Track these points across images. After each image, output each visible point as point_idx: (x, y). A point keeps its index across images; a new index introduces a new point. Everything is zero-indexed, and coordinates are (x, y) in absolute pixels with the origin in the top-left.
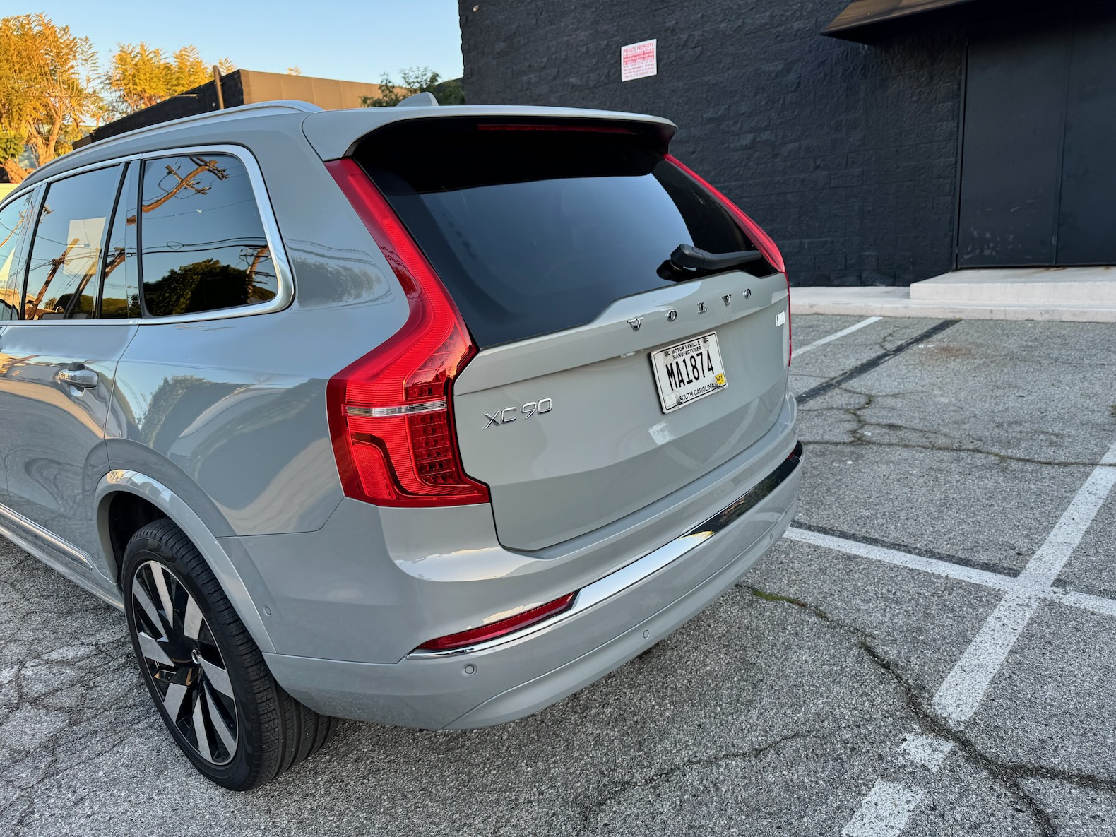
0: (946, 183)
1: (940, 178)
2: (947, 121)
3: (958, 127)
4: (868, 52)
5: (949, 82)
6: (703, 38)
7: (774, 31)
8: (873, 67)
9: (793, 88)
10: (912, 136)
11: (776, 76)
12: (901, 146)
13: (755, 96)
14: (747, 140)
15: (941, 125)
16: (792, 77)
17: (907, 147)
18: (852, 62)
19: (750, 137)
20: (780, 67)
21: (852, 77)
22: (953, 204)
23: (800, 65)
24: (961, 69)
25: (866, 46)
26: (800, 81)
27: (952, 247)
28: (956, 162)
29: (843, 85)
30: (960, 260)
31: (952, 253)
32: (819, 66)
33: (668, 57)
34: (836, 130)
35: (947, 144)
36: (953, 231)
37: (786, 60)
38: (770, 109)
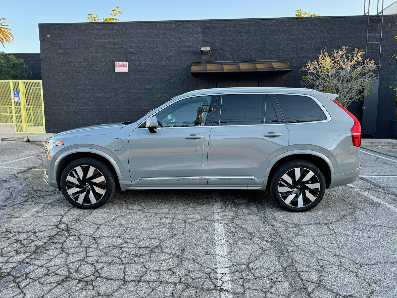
6: (144, 65)
7: (167, 68)
8: (194, 82)
9: (173, 84)
13: (162, 84)
14: (159, 96)
18: (189, 79)
19: (160, 95)
20: (169, 78)
21: (189, 83)
26: (175, 82)
29: (187, 85)
33: (132, 68)
37: (170, 76)
38: (166, 88)
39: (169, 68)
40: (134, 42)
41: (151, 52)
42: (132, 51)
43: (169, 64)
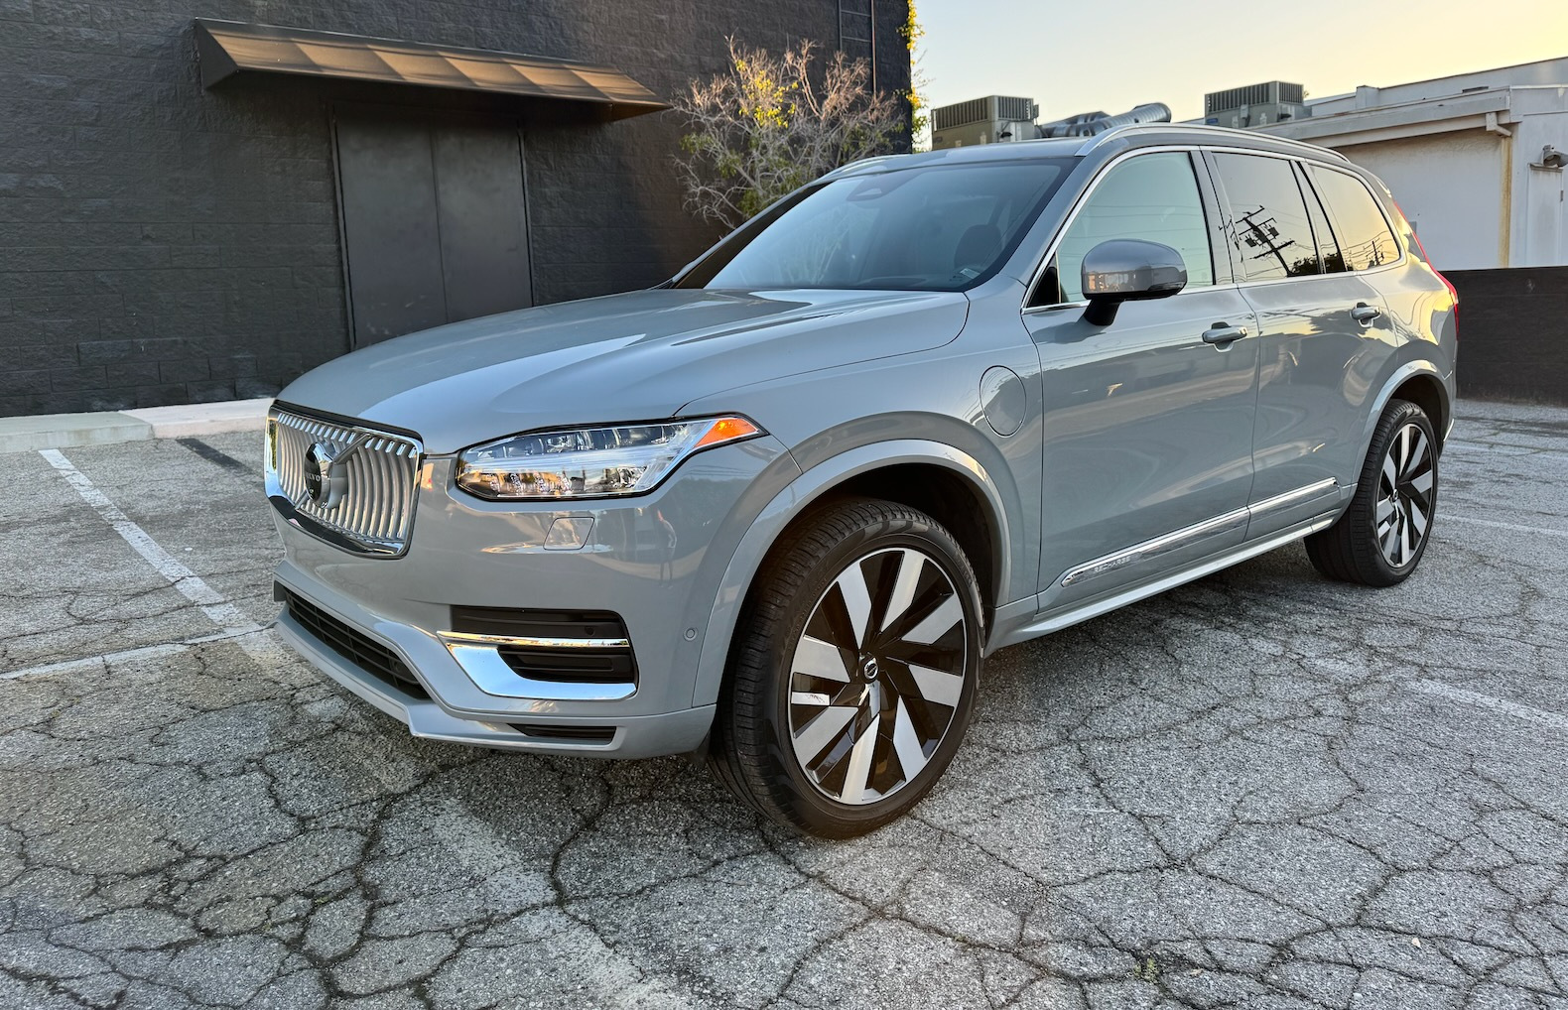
1: (322, 266)
2: (323, 201)
3: (336, 208)
4: (206, 99)
8: (216, 120)
11: (55, 96)
12: (269, 223)
13: (14, 117)
15: (315, 206)
16: (85, 103)
17: (277, 225)
19: (12, 178)
21: (188, 125)
22: (342, 296)
23: (97, 89)
24: (330, 146)
26: (100, 112)
29: (175, 133)
32: (131, 99)
34: (171, 190)
35: (324, 228)
37: (70, 77)
38: (47, 142)
39: (58, 30)
43: (58, 12)
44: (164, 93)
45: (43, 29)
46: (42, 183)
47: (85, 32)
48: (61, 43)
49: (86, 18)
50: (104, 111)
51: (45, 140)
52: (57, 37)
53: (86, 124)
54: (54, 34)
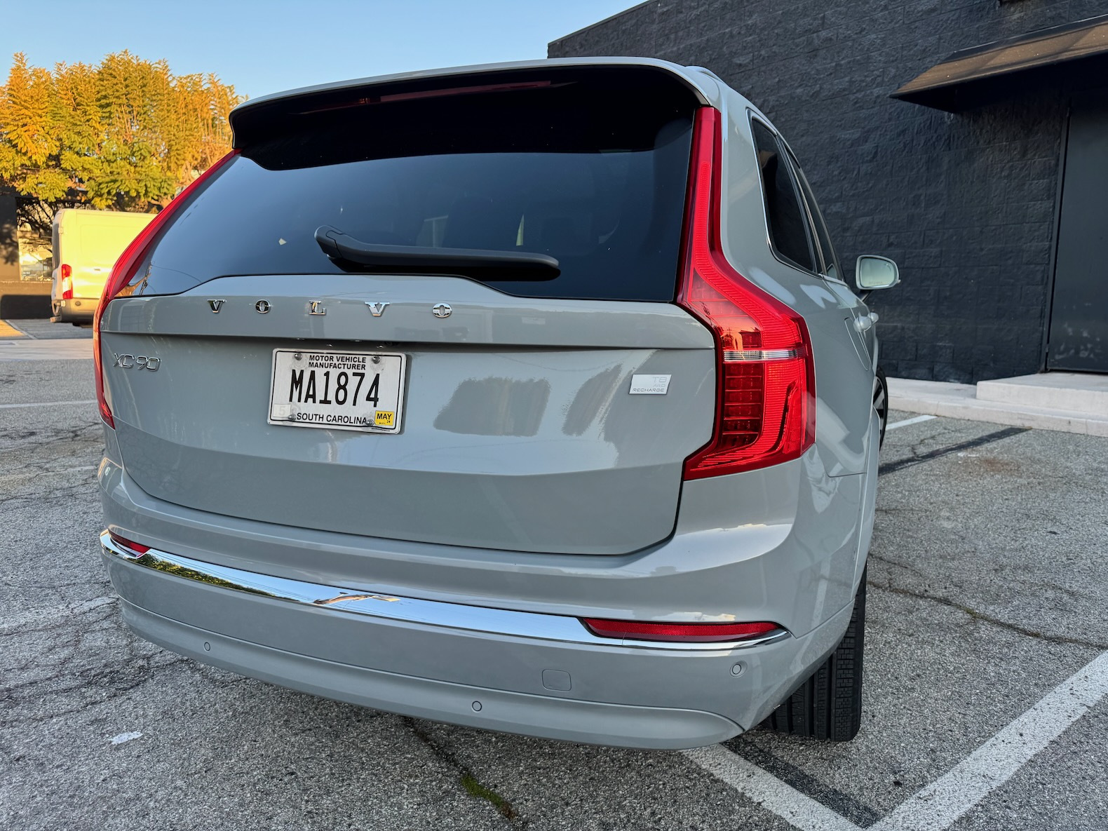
0: (1038, 271)
1: (1031, 264)
2: (1042, 200)
3: (1054, 207)
4: (954, 122)
5: (1046, 156)
6: (778, 103)
8: (958, 138)
9: (869, 158)
10: (1000, 215)
11: (852, 145)
12: (987, 226)
13: (828, 165)
15: (1035, 205)
16: (868, 146)
17: (993, 228)
18: (936, 132)
20: (857, 136)
21: (935, 148)
22: (1045, 295)
23: (879, 133)
24: (1060, 143)
25: (952, 115)
26: (877, 151)
27: (1041, 344)
28: (1050, 248)
29: (925, 156)
30: (1050, 360)
31: (1041, 352)
32: (899, 135)
34: (914, 204)
35: (1040, 226)
36: (1043, 326)
37: (863, 128)
38: (843, 180)
39: (860, 95)
40: (751, 30)
41: (801, 51)
42: (745, 62)
43: (863, 81)
44: (922, 125)
45: (852, 97)
46: (834, 210)
47: (877, 91)
48: (861, 104)
49: (879, 79)
50: (879, 150)
51: (842, 178)
52: (859, 100)
53: (867, 162)
54: (858, 98)
